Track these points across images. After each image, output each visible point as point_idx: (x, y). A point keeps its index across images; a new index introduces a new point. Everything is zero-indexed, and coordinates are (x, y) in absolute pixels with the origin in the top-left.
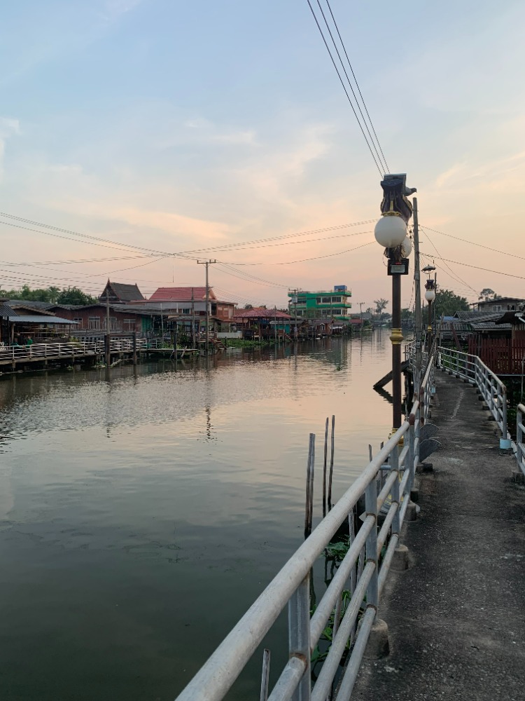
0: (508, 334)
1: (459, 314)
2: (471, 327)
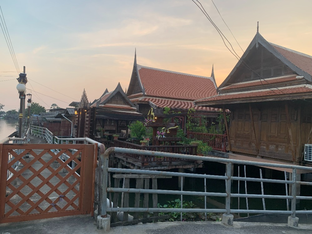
0: (60, 122)
1: (41, 114)
2: (46, 119)
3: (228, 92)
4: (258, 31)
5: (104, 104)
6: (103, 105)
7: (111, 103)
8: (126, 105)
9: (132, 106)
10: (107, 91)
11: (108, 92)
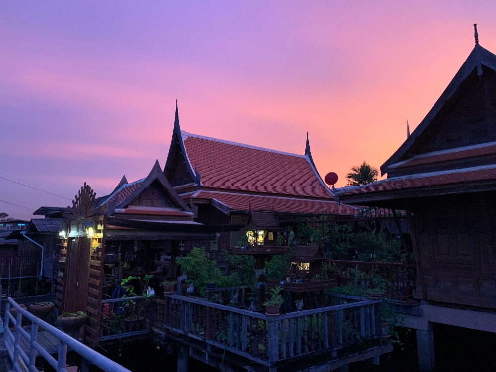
0: (16, 247)
3: (411, 172)
4: (477, 42)
5: (125, 207)
6: (123, 210)
7: (139, 205)
8: (170, 207)
9: (184, 210)
10: (124, 180)
11: (127, 183)
